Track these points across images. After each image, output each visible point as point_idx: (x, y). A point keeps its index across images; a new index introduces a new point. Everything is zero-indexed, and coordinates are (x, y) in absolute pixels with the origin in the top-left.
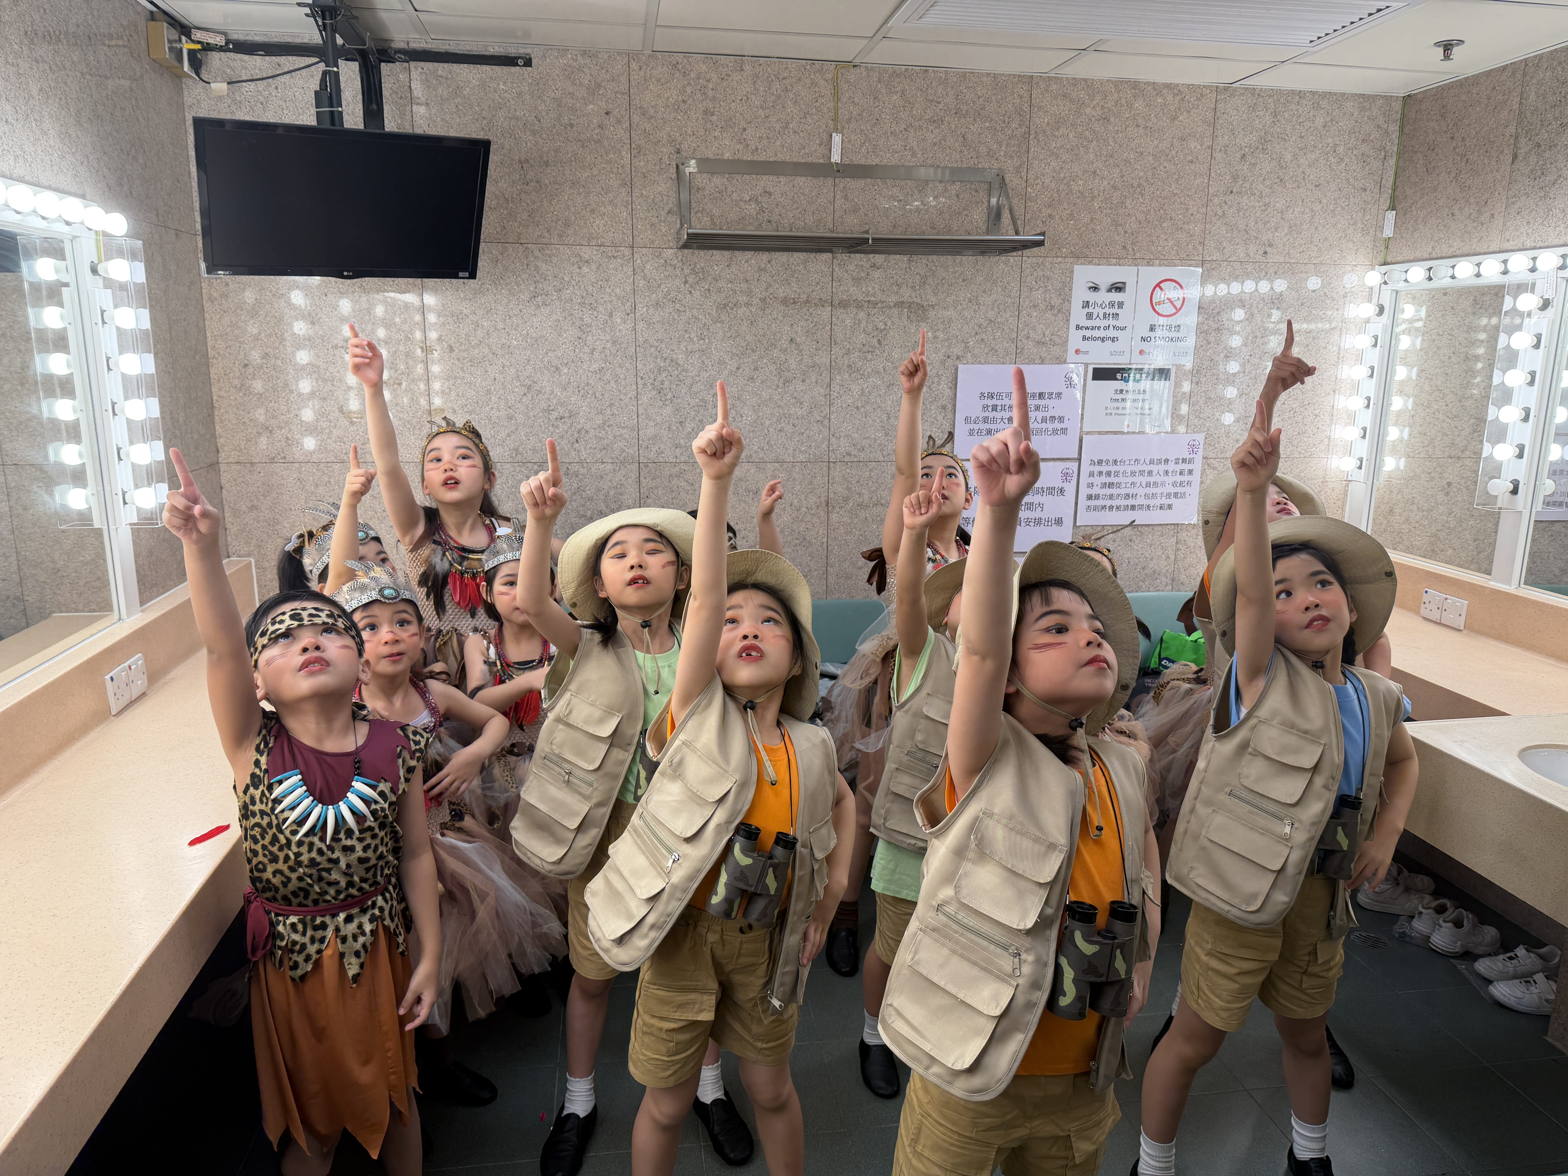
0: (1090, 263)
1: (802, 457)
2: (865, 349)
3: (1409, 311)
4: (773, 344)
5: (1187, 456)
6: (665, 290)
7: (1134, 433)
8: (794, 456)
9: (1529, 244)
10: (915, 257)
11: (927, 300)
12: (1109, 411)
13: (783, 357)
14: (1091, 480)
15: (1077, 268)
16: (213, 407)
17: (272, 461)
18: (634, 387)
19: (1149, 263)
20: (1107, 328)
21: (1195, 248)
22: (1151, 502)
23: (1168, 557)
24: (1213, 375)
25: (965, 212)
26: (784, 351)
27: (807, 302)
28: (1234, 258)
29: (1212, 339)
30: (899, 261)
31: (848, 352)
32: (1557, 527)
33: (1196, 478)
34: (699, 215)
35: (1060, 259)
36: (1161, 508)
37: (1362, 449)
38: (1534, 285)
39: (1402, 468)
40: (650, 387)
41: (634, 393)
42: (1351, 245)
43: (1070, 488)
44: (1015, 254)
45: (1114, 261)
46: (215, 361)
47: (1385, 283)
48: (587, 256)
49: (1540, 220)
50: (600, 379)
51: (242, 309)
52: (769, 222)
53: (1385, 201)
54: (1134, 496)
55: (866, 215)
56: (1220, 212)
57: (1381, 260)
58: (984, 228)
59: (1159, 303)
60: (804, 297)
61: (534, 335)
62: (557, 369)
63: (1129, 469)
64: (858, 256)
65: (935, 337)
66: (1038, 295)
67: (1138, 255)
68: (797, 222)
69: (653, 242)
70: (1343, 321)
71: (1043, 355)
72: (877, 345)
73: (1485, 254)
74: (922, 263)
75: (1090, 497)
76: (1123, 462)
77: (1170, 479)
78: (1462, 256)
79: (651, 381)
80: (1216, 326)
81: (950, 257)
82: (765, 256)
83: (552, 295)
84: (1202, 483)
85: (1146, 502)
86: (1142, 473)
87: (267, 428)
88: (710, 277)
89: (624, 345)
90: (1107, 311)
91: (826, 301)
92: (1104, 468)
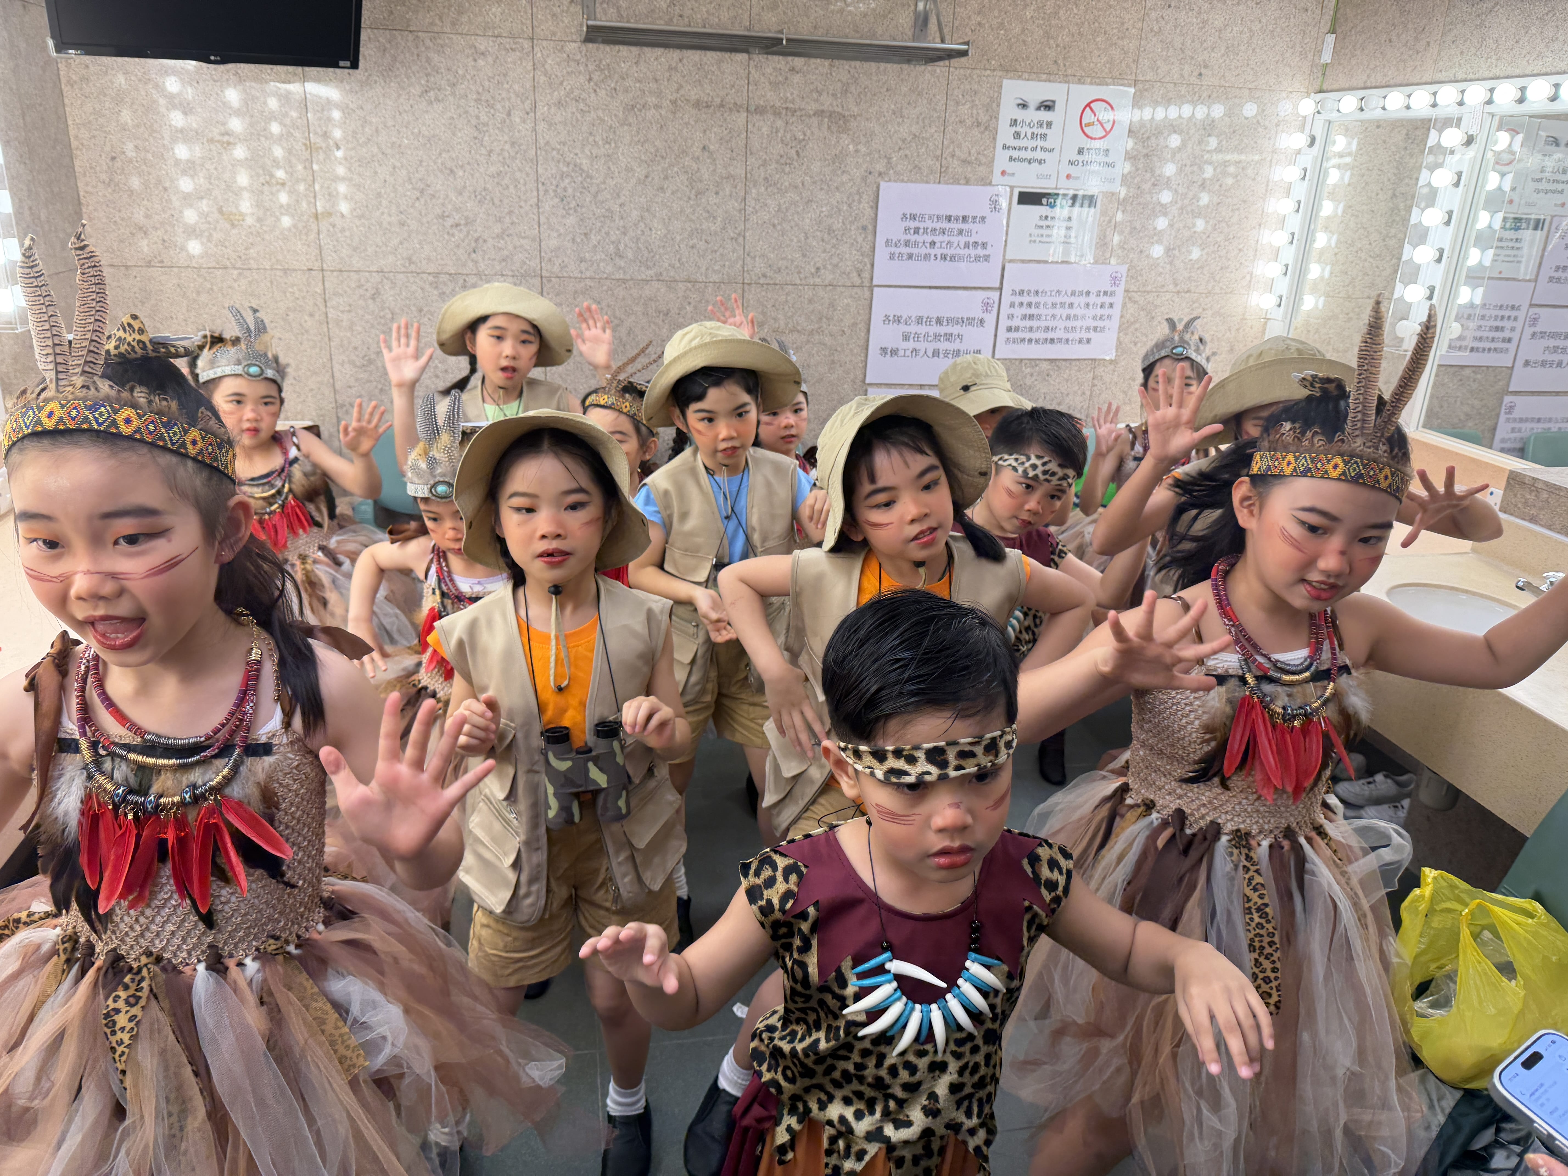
0: (1020, 77)
1: (715, 278)
2: (783, 161)
3: (1340, 143)
4: (684, 152)
5: (1109, 289)
6: (568, 88)
7: (1057, 262)
8: (706, 277)
9: (1460, 76)
10: (836, 62)
11: (849, 110)
12: (1033, 239)
13: (695, 166)
14: (1011, 311)
15: (1006, 83)
16: (80, 204)
17: (149, 264)
18: (535, 193)
19: (1081, 81)
20: (1034, 149)
21: (1128, 66)
22: (1070, 336)
23: (1084, 393)
24: (1139, 204)
25: (890, 16)
26: (696, 159)
27: (722, 105)
28: (1168, 79)
29: (1141, 166)
30: (820, 65)
31: (764, 164)
32: (1467, 372)
33: (1116, 312)
34: (605, 5)
35: (988, 72)
36: (1080, 342)
37: (1283, 286)
38: (1459, 120)
39: (1320, 306)
40: (552, 194)
41: (535, 200)
42: (1287, 70)
43: (990, 319)
44: (941, 63)
45: (1044, 77)
46: (79, 152)
47: (1319, 112)
48: (482, 48)
49: (1473, 50)
50: (498, 183)
51: (105, 95)
52: (681, 16)
53: (1326, 25)
54: (1054, 329)
55: (785, 13)
56: (1156, 28)
57: (1317, 88)
58: (910, 34)
59: (1088, 125)
60: (718, 100)
61: (426, 133)
62: (452, 171)
63: (1050, 300)
64: (776, 58)
65: (857, 151)
66: (964, 109)
67: (1069, 72)
68: (711, 18)
69: (554, 34)
70: (1274, 152)
71: (969, 175)
72: (795, 157)
73: (1417, 84)
74: (844, 69)
75: (1009, 329)
76: (1044, 292)
77: (1091, 312)
78: (1396, 86)
79: (554, 187)
80: (1145, 151)
81: (873, 64)
82: (675, 54)
83: (446, 90)
84: (1122, 317)
85: (1065, 336)
86: (1063, 305)
87: (141, 228)
88: (616, 76)
89: (524, 147)
90: (1036, 130)
91: (741, 106)
92: (1025, 299)
